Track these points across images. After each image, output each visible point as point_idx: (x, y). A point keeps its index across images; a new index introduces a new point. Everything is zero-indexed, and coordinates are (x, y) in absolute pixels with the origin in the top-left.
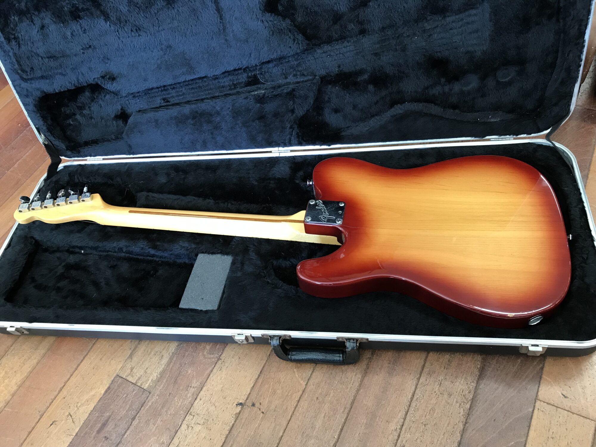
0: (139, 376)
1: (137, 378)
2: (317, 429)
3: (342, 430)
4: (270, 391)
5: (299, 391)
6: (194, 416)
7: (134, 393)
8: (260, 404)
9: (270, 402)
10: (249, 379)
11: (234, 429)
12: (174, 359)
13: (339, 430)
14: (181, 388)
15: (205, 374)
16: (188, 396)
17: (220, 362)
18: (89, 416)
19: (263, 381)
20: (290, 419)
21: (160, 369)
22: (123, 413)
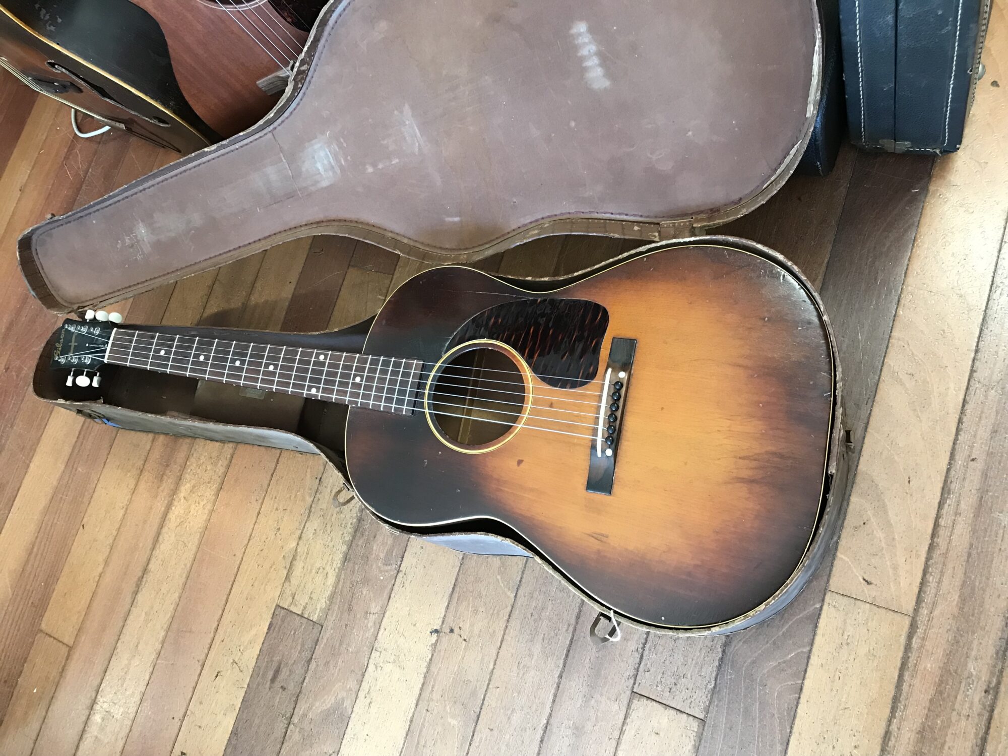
0: (304, 604)
1: (302, 608)
2: (535, 657)
3: (567, 656)
4: (470, 609)
5: (507, 607)
6: (381, 652)
7: (303, 627)
8: (460, 628)
9: (472, 625)
10: (442, 596)
11: (433, 665)
12: (343, 577)
13: (564, 656)
14: (358, 616)
15: (385, 594)
16: (369, 625)
17: (400, 575)
18: (256, 663)
19: (459, 597)
20: (500, 647)
21: (328, 593)
22: (295, 655)
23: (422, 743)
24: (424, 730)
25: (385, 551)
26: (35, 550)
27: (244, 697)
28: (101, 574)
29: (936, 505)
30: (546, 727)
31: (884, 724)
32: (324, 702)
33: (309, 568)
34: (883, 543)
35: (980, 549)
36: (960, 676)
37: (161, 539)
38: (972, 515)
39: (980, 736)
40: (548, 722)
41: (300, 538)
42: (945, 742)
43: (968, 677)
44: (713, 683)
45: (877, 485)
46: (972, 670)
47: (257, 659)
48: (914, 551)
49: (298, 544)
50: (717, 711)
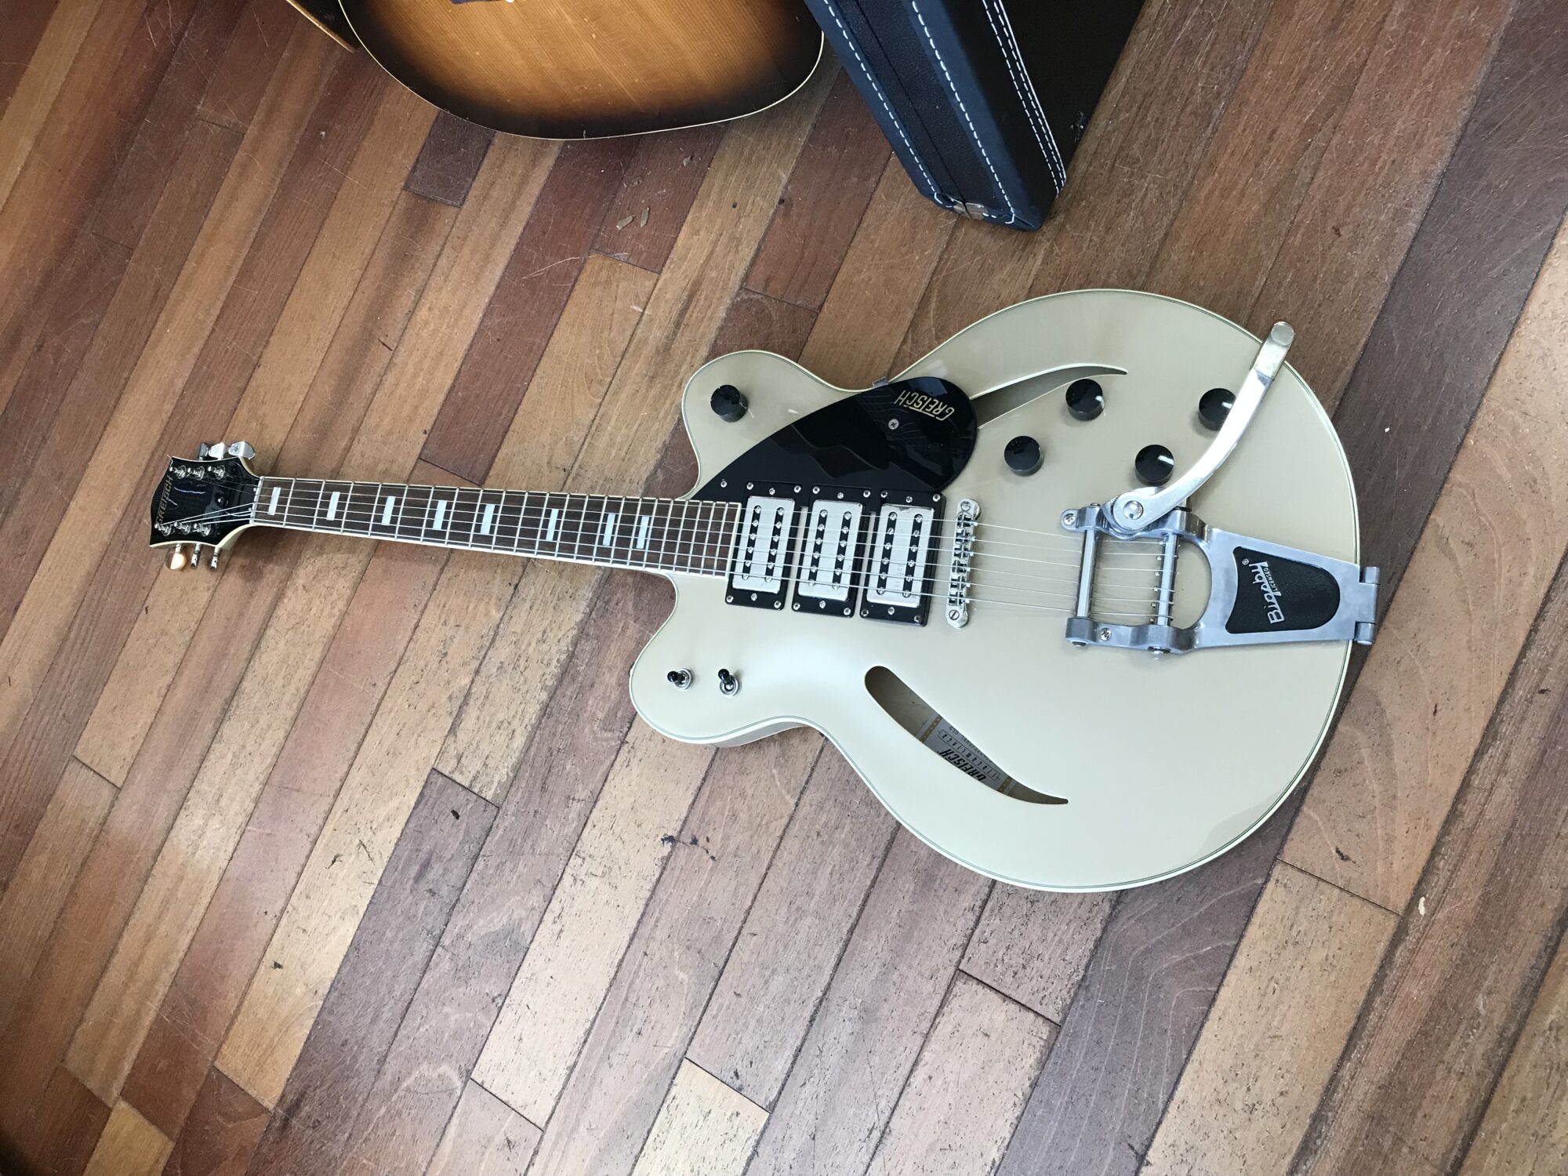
0: (473, 772)
1: (471, 777)
2: (816, 898)
3: (865, 901)
4: (726, 813)
5: (782, 817)
6: (583, 858)
7: (470, 806)
8: (708, 840)
9: (726, 837)
10: (685, 788)
11: (660, 888)
12: (537, 739)
13: (860, 902)
14: (555, 801)
15: (599, 775)
16: (570, 817)
17: (625, 748)
18: (395, 849)
19: (712, 792)
20: (766, 874)
21: (513, 760)
22: (454, 846)
23: (632, 999)
24: (637, 981)
25: (606, 709)
26: (72, 636)
27: (373, 897)
28: (169, 686)
29: (1472, 753)
30: (820, 1003)
31: (1329, 1067)
32: (491, 921)
33: (487, 719)
34: (1376, 799)
35: (1527, 829)
36: (1460, 1014)
37: (263, 644)
38: (1524, 777)
39: (1475, 1106)
40: (825, 994)
41: (477, 672)
42: (1420, 1106)
43: (1473, 1018)
44: (1082, 973)
45: (1383, 711)
46: (1481, 1008)
47: (397, 845)
48: (1423, 820)
49: (472, 682)
50: (1081, 1015)
